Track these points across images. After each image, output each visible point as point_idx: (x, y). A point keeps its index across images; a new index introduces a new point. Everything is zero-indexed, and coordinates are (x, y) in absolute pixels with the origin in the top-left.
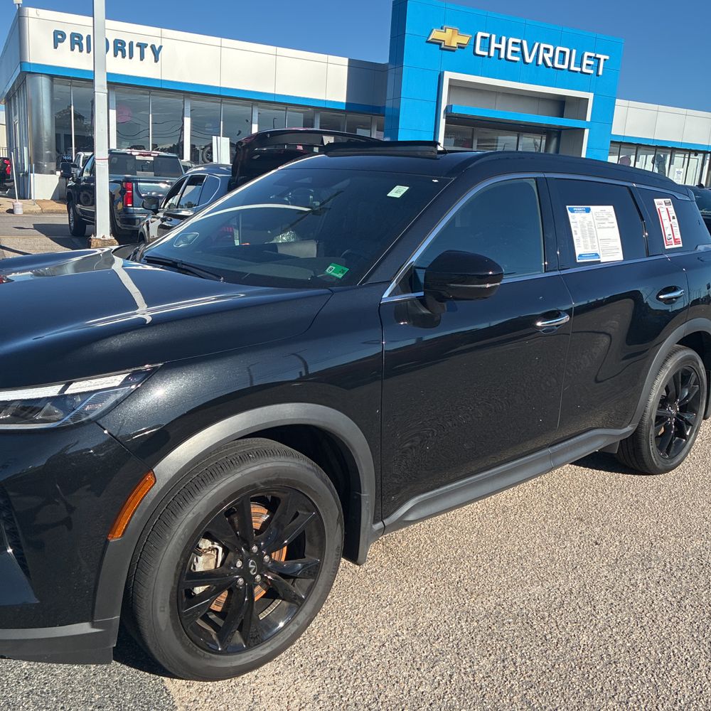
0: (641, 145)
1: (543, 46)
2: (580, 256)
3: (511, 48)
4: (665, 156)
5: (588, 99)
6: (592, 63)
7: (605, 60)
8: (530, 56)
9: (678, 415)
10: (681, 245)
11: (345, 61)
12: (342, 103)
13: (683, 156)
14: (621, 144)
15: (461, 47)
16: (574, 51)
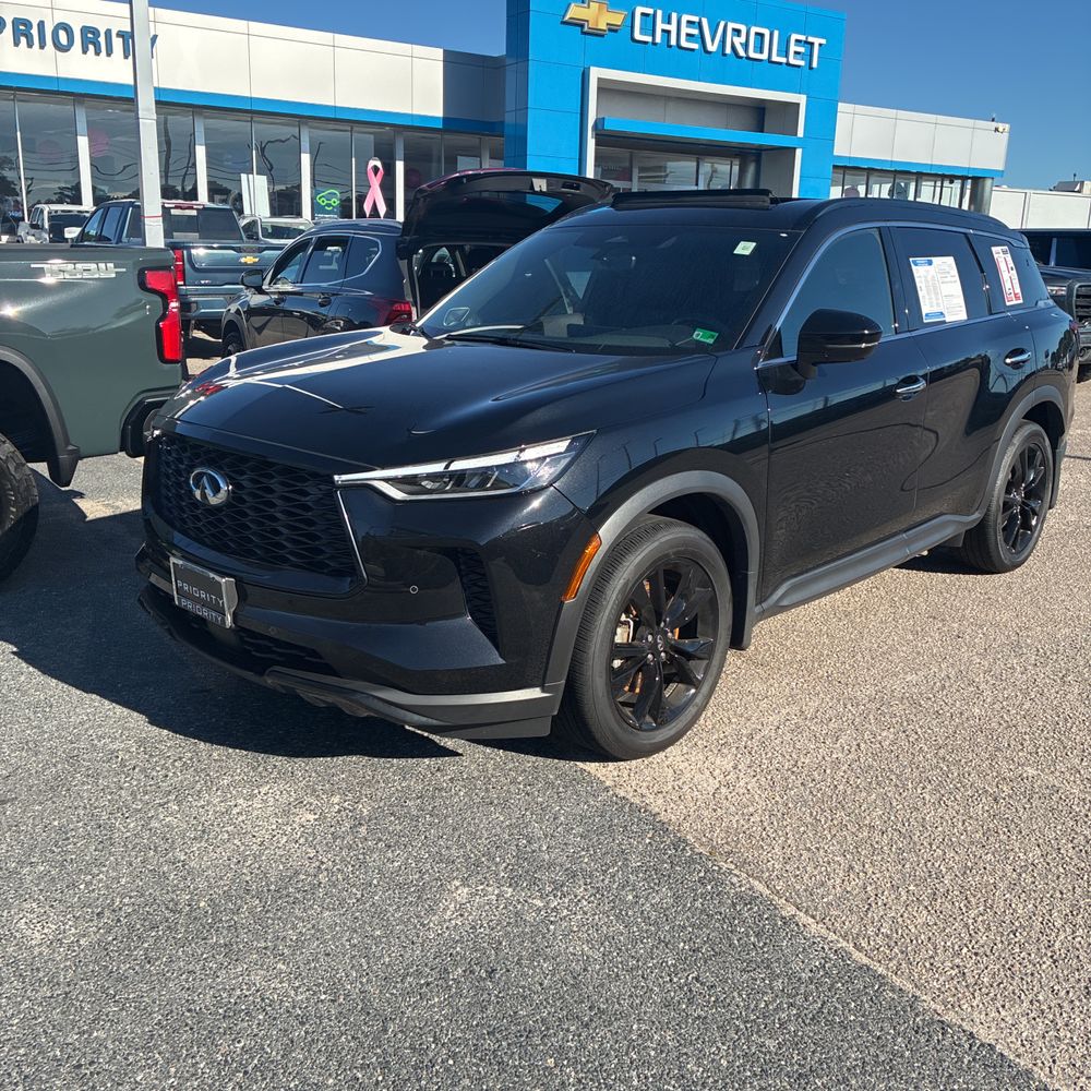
0: (873, 169)
1: (731, 26)
2: (927, 315)
3: (685, 30)
4: (907, 185)
5: (798, 104)
6: (802, 50)
7: (820, 45)
8: (713, 40)
9: (1023, 502)
10: (1021, 301)
11: (439, 53)
12: (438, 118)
13: (933, 183)
14: (848, 170)
15: (613, 29)
16: (776, 33)
